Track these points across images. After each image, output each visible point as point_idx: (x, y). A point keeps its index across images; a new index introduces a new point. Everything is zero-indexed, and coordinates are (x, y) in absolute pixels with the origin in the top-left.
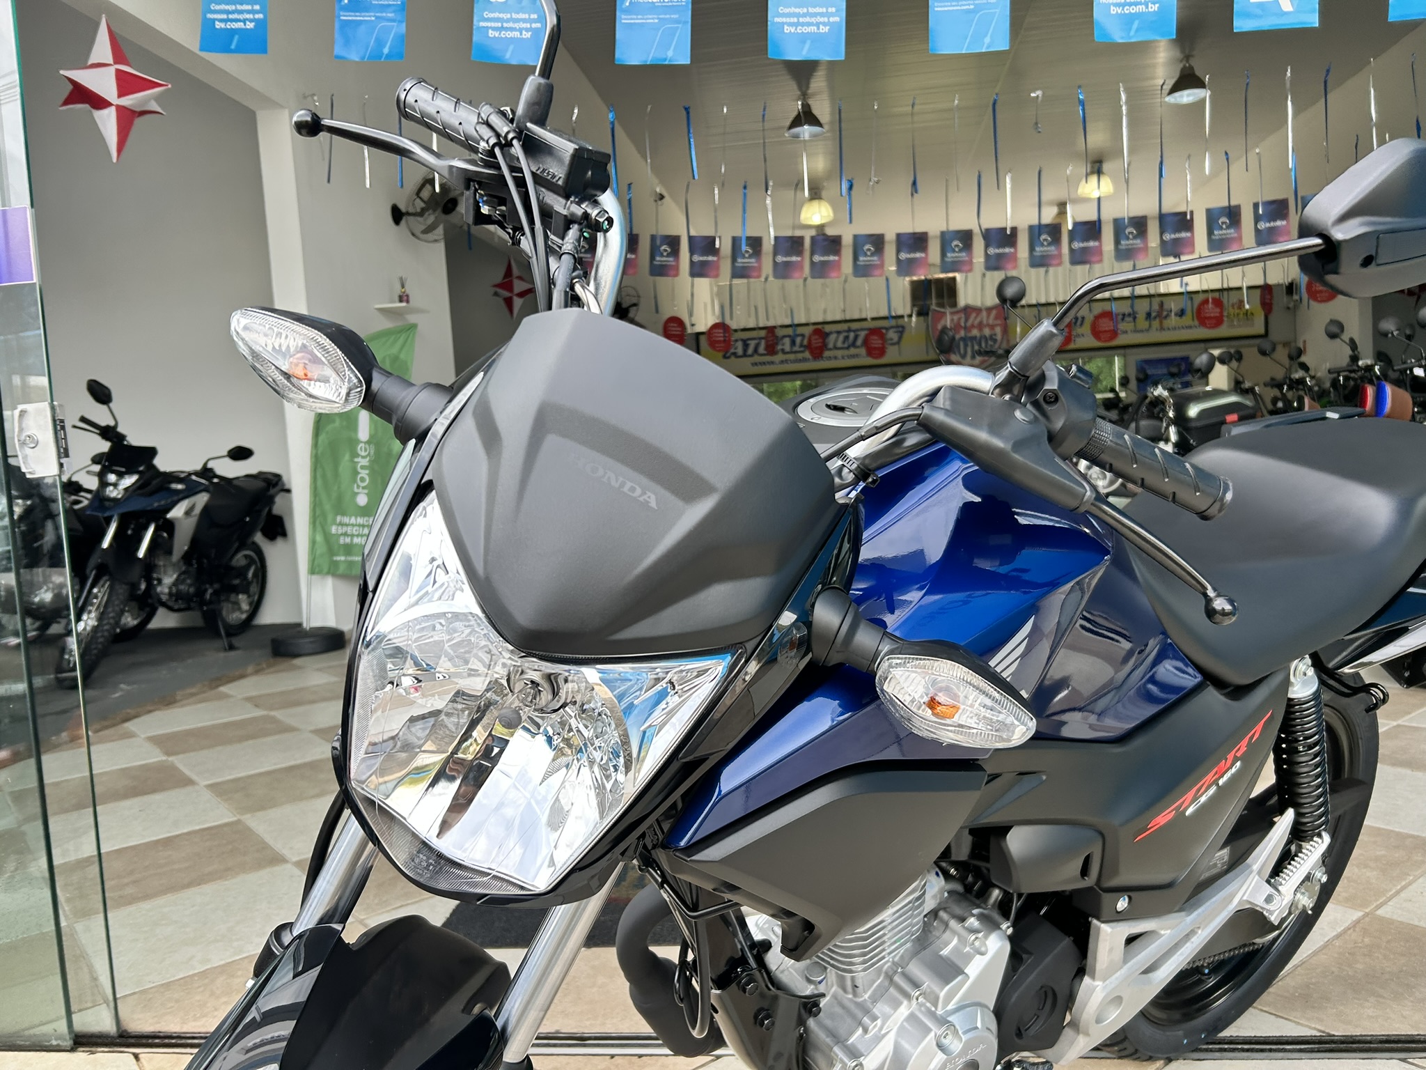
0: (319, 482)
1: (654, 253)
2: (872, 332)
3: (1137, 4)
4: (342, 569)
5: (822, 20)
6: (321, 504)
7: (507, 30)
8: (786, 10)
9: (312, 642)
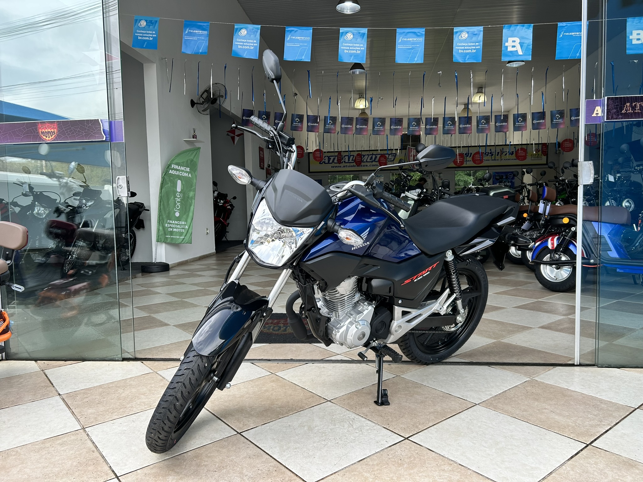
0: (162, 207)
1: (293, 121)
2: (382, 156)
3: (468, 49)
4: (169, 241)
5: (358, 48)
6: (162, 215)
7: (245, 45)
8: (345, 45)
9: (157, 267)
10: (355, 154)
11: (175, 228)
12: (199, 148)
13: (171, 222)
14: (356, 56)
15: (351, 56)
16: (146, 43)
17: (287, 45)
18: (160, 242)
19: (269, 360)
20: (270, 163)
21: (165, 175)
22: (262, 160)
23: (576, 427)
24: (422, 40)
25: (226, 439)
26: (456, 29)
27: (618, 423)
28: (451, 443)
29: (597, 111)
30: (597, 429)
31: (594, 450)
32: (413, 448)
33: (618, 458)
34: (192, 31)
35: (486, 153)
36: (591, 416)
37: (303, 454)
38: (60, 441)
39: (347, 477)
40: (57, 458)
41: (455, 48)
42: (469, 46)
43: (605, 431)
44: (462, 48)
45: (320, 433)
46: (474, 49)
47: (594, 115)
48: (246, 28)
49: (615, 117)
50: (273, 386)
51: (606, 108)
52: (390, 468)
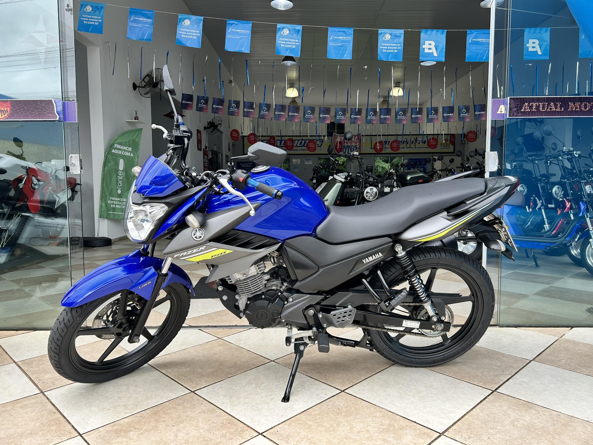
0: (104, 184)
1: (230, 106)
2: (311, 141)
3: (391, 49)
4: (111, 217)
5: (293, 43)
6: (105, 192)
7: (188, 35)
8: (282, 39)
9: (100, 242)
10: (286, 138)
11: (118, 205)
12: (142, 129)
13: (114, 199)
14: (292, 50)
15: (287, 50)
16: (91, 27)
17: (228, 36)
18: (103, 217)
19: (216, 327)
20: (207, 145)
21: (108, 154)
22: (199, 142)
23: (483, 377)
24: (350, 38)
25: (181, 397)
26: (380, 31)
27: (517, 372)
28: (381, 394)
29: (501, 109)
30: (500, 378)
31: (498, 395)
32: (349, 399)
33: (518, 401)
34: (137, 18)
35: (402, 141)
36: (495, 367)
37: (253, 407)
38: (21, 404)
39: (293, 426)
40: (20, 420)
41: (380, 47)
42: (392, 46)
43: (507, 379)
44: (385, 48)
45: (267, 389)
46: (396, 49)
47: (499, 112)
48: (189, 19)
49: (515, 114)
50: (220, 350)
51: (508, 107)
52: (330, 416)
